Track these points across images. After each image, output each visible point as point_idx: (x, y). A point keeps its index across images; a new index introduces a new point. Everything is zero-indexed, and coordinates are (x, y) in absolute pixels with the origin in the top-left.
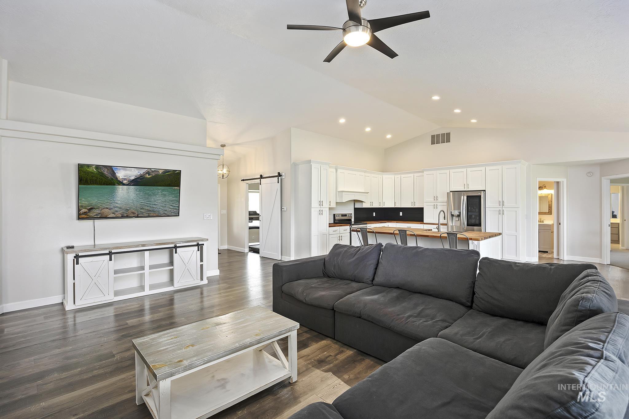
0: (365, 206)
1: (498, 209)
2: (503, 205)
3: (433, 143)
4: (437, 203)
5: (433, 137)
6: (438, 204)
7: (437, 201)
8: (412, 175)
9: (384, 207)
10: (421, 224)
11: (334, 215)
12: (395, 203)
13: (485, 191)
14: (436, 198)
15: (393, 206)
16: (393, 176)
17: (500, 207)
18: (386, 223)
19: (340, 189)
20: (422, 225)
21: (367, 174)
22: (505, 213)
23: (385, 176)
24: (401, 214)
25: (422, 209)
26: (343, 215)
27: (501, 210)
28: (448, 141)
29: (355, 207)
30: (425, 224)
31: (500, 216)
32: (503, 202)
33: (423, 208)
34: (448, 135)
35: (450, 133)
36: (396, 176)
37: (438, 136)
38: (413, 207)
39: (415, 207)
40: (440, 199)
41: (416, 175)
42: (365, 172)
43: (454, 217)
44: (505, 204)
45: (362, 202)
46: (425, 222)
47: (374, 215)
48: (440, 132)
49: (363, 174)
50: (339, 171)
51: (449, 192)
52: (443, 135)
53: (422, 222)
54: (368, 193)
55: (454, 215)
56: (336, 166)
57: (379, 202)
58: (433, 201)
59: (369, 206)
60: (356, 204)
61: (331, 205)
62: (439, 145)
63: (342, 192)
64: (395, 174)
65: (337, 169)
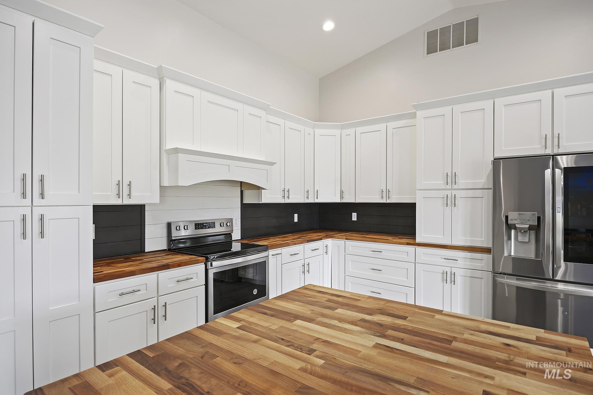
0: (267, 198)
3: (431, 50)
4: (454, 192)
5: (432, 35)
6: (459, 194)
7: (455, 187)
8: (382, 126)
9: (317, 201)
10: (408, 244)
11: (169, 225)
12: (342, 192)
14: (452, 179)
15: (338, 200)
16: (337, 132)
18: (321, 239)
19: (169, 145)
20: (411, 249)
21: (271, 118)
23: (318, 131)
24: (354, 217)
25: (412, 207)
26: (199, 226)
28: (473, 38)
29: (245, 201)
30: (420, 245)
33: (415, 204)
34: (473, 23)
35: (478, 18)
36: (345, 132)
37: (444, 30)
38: (385, 202)
39: (389, 201)
40: (462, 182)
41: (392, 125)
42: (267, 110)
43: (513, 232)
45: (259, 188)
46: (418, 240)
47: (296, 220)
48: (450, 22)
49: (262, 113)
50: (170, 84)
51: (493, 160)
53: (411, 241)
54: (272, 164)
55: (517, 226)
56: (160, 68)
57: (306, 191)
58: (443, 187)
59: (278, 199)
60: (246, 193)
61: (133, 194)
62: (446, 52)
63: (177, 151)
64: (342, 127)
65: (165, 78)
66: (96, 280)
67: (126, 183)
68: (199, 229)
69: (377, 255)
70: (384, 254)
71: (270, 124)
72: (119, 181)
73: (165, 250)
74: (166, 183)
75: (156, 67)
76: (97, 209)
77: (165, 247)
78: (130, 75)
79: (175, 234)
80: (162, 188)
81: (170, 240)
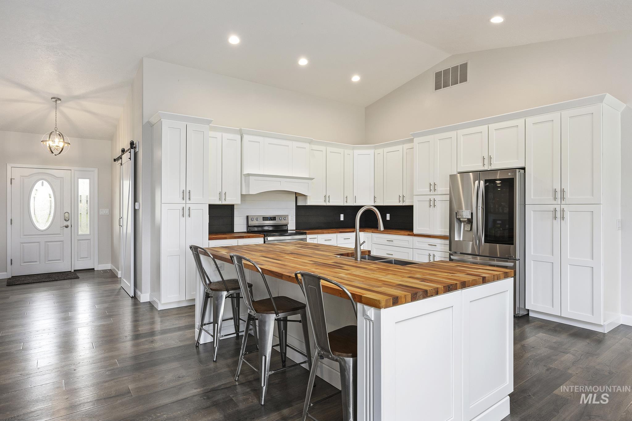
0: (310, 202)
1: (552, 208)
2: (562, 198)
3: (438, 87)
4: (434, 197)
5: (438, 75)
6: (437, 198)
7: (436, 193)
8: (400, 147)
9: (355, 204)
10: (409, 235)
11: (247, 217)
12: (375, 198)
13: (524, 169)
14: (433, 187)
15: (372, 204)
16: (371, 152)
17: (555, 202)
18: (353, 232)
20: (411, 238)
21: (315, 147)
22: (567, 215)
23: (357, 152)
24: (388, 217)
25: (411, 207)
27: (558, 209)
28: (464, 79)
30: (415, 235)
31: (557, 223)
32: (563, 191)
33: (413, 206)
34: (464, 67)
35: (467, 62)
36: (378, 151)
37: (446, 72)
38: (402, 205)
39: (404, 204)
40: (439, 189)
41: (405, 146)
42: (311, 142)
43: (462, 224)
44: (568, 195)
46: (415, 231)
47: (342, 219)
48: (450, 65)
49: (307, 145)
51: (455, 173)
52: (455, 69)
53: (410, 233)
54: (312, 179)
55: (461, 219)
56: (241, 130)
57: (345, 197)
58: (429, 193)
59: (321, 202)
60: (299, 198)
61: (227, 199)
62: (447, 89)
63: (249, 175)
64: (375, 148)
65: (243, 135)
66: (210, 239)
67: (223, 193)
68: (265, 220)
69: (390, 243)
70: (395, 243)
71: (314, 151)
72: (220, 192)
73: (246, 232)
74: (244, 193)
75: (239, 129)
76: (210, 206)
77: (245, 231)
78: (226, 136)
79: (251, 223)
80: (242, 196)
81: (248, 226)
